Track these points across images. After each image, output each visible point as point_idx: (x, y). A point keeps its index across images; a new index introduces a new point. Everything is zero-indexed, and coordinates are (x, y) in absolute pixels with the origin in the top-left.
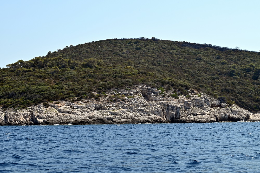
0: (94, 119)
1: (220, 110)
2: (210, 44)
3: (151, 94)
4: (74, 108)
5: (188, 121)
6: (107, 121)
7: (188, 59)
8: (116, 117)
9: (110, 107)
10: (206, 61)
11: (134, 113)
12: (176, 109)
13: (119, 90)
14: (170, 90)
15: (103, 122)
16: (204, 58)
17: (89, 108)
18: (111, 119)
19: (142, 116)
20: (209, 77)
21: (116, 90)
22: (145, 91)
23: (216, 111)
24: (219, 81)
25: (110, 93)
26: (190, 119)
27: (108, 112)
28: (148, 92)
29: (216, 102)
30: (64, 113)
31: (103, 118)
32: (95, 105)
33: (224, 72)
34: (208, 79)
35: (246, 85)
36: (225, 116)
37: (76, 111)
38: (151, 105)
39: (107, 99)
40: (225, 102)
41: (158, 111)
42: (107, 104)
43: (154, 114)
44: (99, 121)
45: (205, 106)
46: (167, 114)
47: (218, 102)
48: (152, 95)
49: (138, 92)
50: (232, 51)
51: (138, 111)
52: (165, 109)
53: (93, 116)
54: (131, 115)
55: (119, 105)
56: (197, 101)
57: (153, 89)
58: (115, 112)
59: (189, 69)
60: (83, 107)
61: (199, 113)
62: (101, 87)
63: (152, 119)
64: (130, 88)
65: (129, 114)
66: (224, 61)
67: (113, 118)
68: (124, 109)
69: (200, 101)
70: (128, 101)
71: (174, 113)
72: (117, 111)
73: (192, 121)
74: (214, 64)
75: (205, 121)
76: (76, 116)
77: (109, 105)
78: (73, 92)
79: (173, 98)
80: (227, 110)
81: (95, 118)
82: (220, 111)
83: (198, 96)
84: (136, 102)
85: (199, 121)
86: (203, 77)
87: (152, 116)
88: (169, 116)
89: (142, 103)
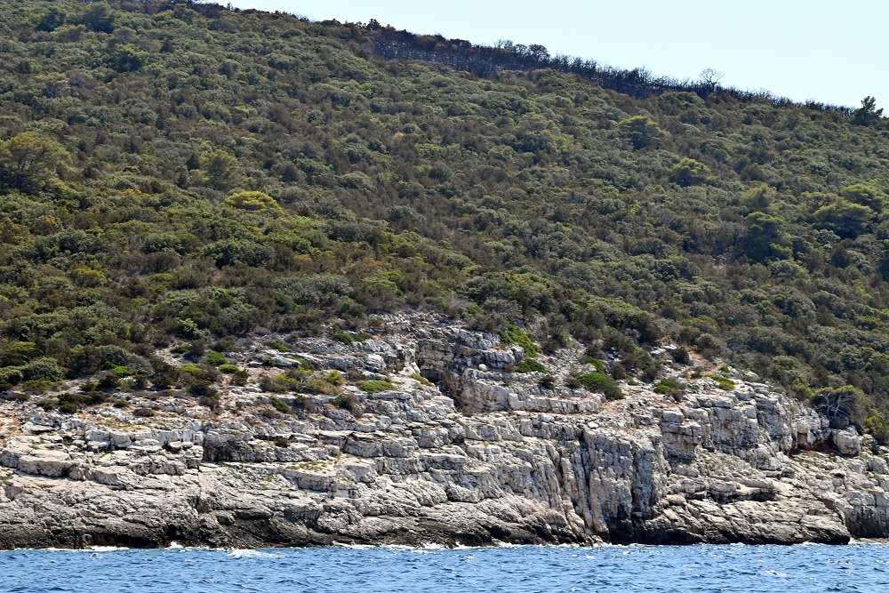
0: (222, 513)
1: (839, 471)
2: (536, 48)
3: (475, 371)
4: (89, 449)
5: (701, 532)
6: (285, 525)
7: (469, 145)
8: (331, 502)
9: (282, 442)
10: (578, 159)
11: (409, 480)
12: (635, 464)
13: (300, 341)
14: (563, 345)
15: (271, 532)
16: (560, 143)
17: (176, 451)
18: (309, 517)
19: (453, 500)
20: (637, 264)
21: (282, 338)
22: (434, 347)
23: (818, 477)
24: (697, 289)
25: (255, 358)
26: (706, 519)
27: (280, 476)
28: (450, 357)
29: (809, 422)
30: (39, 474)
31: (265, 509)
32: (204, 429)
33: (710, 235)
34: (635, 277)
35: (862, 318)
36: (873, 509)
37: (107, 463)
38: (489, 437)
39: (252, 395)
40: (851, 424)
41: (532, 473)
42: (266, 428)
43: (516, 492)
44: (250, 525)
45: (763, 448)
46: (582, 494)
47: (818, 420)
48: (479, 377)
49: (401, 357)
50: (695, 97)
51: (431, 472)
52: (567, 461)
53: (213, 499)
54: (401, 494)
55: (326, 433)
56: (723, 415)
57: (478, 338)
58: (320, 474)
59: (497, 206)
60: (143, 444)
61: (745, 490)
62: (189, 322)
63: (511, 519)
64: (353, 328)
65: (389, 487)
66: (692, 166)
67: (318, 513)
68: (355, 455)
69: (736, 418)
70: (368, 410)
71: (624, 484)
72: (329, 470)
73: (721, 531)
74: (630, 184)
75: (793, 536)
76: (124, 495)
77: (273, 430)
78: (41, 350)
79: (598, 396)
80: (870, 470)
81: (227, 509)
82: (838, 476)
83: (720, 388)
84: (412, 418)
85: (757, 536)
86: (597, 263)
87: (508, 502)
88: (595, 501)
89: (445, 425)
